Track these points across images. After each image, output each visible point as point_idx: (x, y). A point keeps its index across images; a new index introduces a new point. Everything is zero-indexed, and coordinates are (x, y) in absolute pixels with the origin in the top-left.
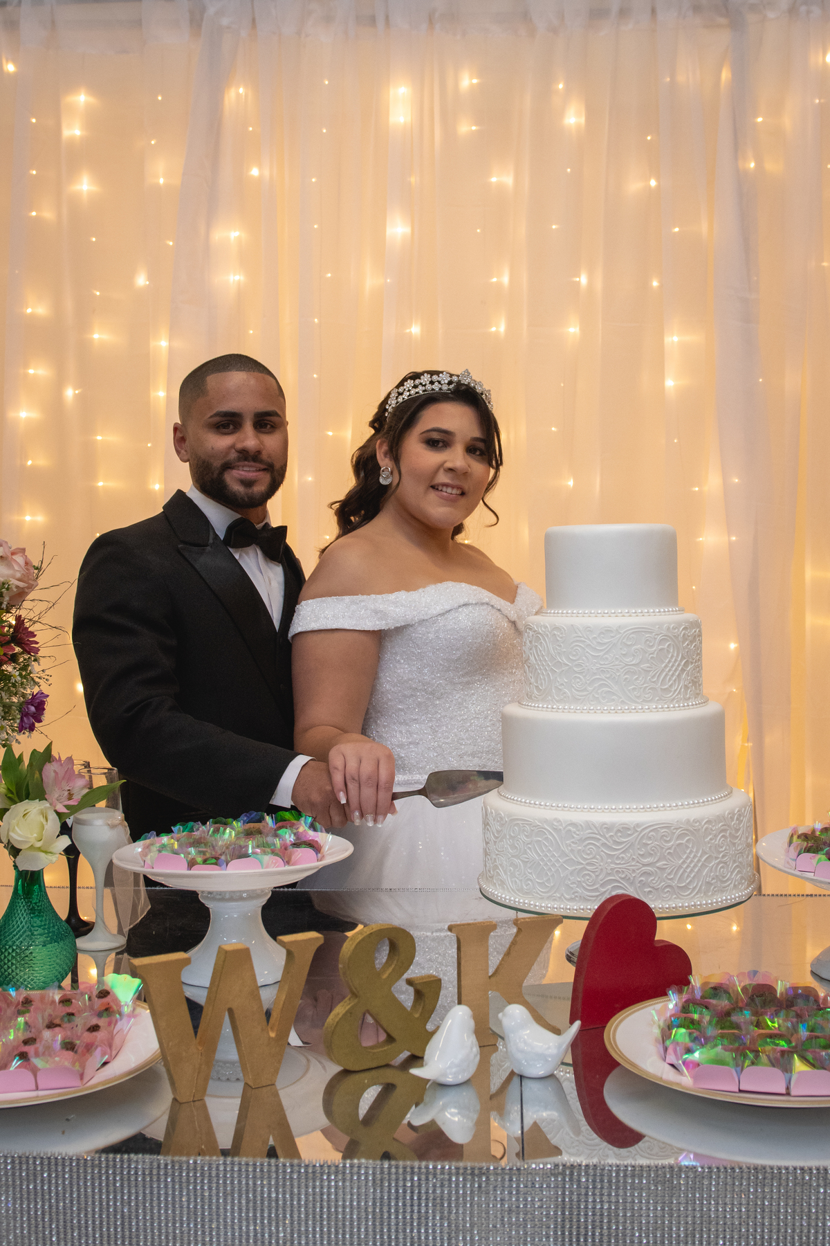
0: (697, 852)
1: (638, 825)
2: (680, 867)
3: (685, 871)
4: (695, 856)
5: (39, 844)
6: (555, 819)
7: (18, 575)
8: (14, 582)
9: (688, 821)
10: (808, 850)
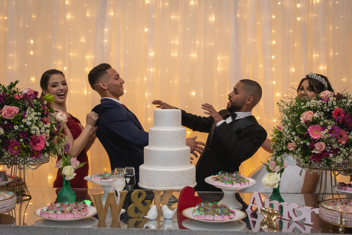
1: (172, 171)
2: (180, 180)
5: (70, 175)
6: (155, 170)
7: (65, 119)
8: (64, 120)
9: (182, 171)
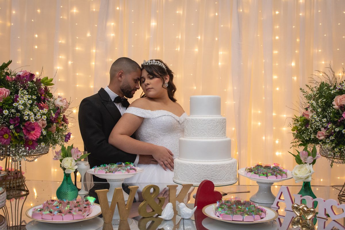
0: (224, 171)
1: (210, 165)
2: (220, 175)
3: (221, 176)
4: (224, 172)
5: (70, 167)
6: (191, 164)
7: (65, 105)
8: (64, 106)
9: (222, 164)
10: (249, 172)
